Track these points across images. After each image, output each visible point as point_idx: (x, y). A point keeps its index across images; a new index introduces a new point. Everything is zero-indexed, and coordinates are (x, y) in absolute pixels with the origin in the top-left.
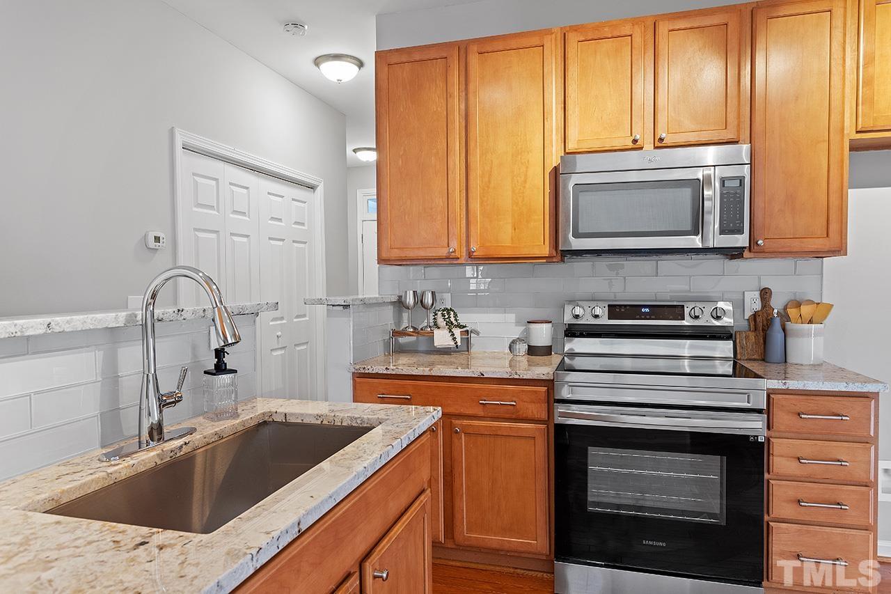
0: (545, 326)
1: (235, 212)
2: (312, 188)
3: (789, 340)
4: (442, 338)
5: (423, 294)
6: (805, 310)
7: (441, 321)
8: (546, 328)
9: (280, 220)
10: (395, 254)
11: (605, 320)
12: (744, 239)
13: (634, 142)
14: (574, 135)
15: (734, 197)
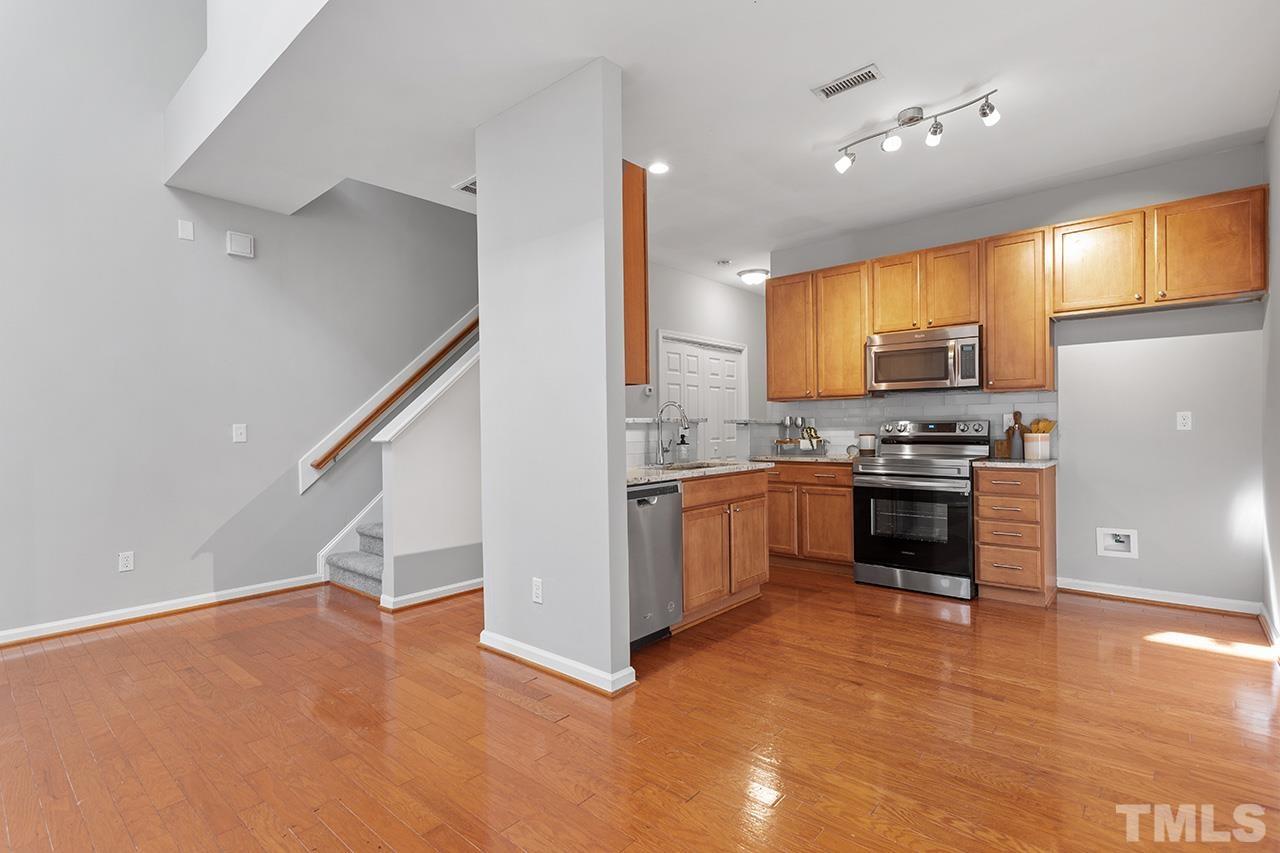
0: (870, 437)
1: (689, 372)
2: (740, 351)
3: (1025, 444)
4: (805, 444)
5: (796, 419)
6: (1041, 425)
7: (806, 435)
8: (870, 439)
9: (717, 375)
10: (776, 396)
12: (975, 382)
13: (914, 325)
14: (879, 322)
15: (969, 356)
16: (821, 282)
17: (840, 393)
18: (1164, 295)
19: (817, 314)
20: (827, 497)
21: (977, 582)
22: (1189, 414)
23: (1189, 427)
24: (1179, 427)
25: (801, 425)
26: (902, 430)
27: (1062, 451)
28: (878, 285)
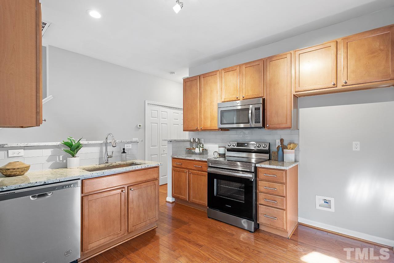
0: (222, 148)
1: (162, 118)
3: (284, 154)
4: (197, 150)
5: (195, 139)
6: (292, 145)
7: (198, 146)
10: (186, 129)
11: (236, 147)
12: (261, 125)
13: (237, 98)
14: (223, 97)
15: (258, 113)
16: (202, 79)
17: (209, 128)
18: (346, 83)
19: (201, 93)
20: (199, 176)
21: (258, 222)
22: (359, 143)
23: (358, 149)
24: (354, 149)
25: (198, 142)
26: (234, 145)
27: (300, 158)
28: (223, 80)
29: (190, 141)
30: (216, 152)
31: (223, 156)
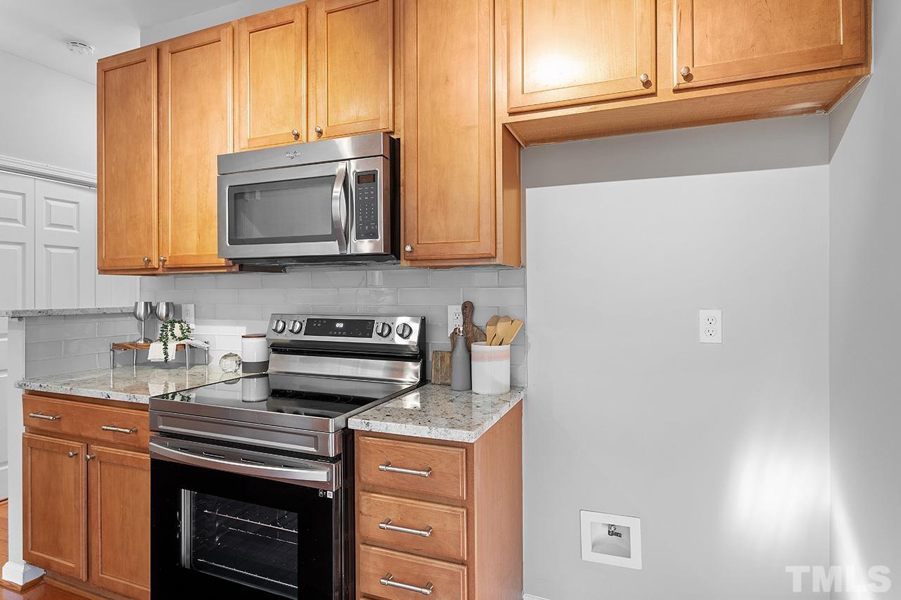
0: (257, 340)
5: (158, 305)
6: (500, 328)
8: (255, 344)
11: (302, 337)
12: (379, 244)
13: (297, 137)
14: (247, 132)
15: (369, 195)
16: (167, 59)
17: (192, 263)
18: (688, 77)
19: (162, 119)
20: (128, 471)
22: (717, 314)
23: (717, 339)
24: (704, 338)
25: (167, 315)
26: (295, 330)
27: (531, 376)
28: (245, 61)
29: (134, 314)
30: (230, 355)
31: (261, 370)
